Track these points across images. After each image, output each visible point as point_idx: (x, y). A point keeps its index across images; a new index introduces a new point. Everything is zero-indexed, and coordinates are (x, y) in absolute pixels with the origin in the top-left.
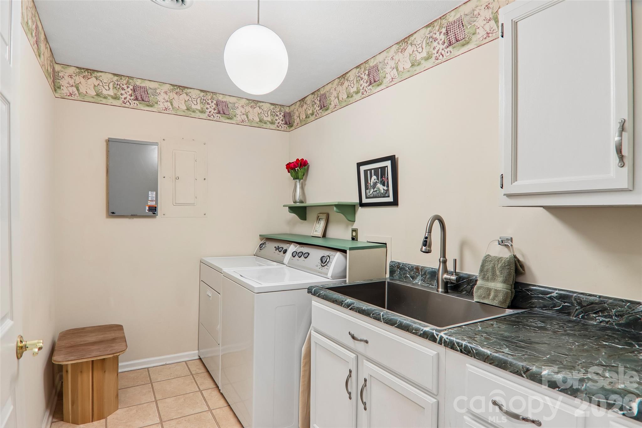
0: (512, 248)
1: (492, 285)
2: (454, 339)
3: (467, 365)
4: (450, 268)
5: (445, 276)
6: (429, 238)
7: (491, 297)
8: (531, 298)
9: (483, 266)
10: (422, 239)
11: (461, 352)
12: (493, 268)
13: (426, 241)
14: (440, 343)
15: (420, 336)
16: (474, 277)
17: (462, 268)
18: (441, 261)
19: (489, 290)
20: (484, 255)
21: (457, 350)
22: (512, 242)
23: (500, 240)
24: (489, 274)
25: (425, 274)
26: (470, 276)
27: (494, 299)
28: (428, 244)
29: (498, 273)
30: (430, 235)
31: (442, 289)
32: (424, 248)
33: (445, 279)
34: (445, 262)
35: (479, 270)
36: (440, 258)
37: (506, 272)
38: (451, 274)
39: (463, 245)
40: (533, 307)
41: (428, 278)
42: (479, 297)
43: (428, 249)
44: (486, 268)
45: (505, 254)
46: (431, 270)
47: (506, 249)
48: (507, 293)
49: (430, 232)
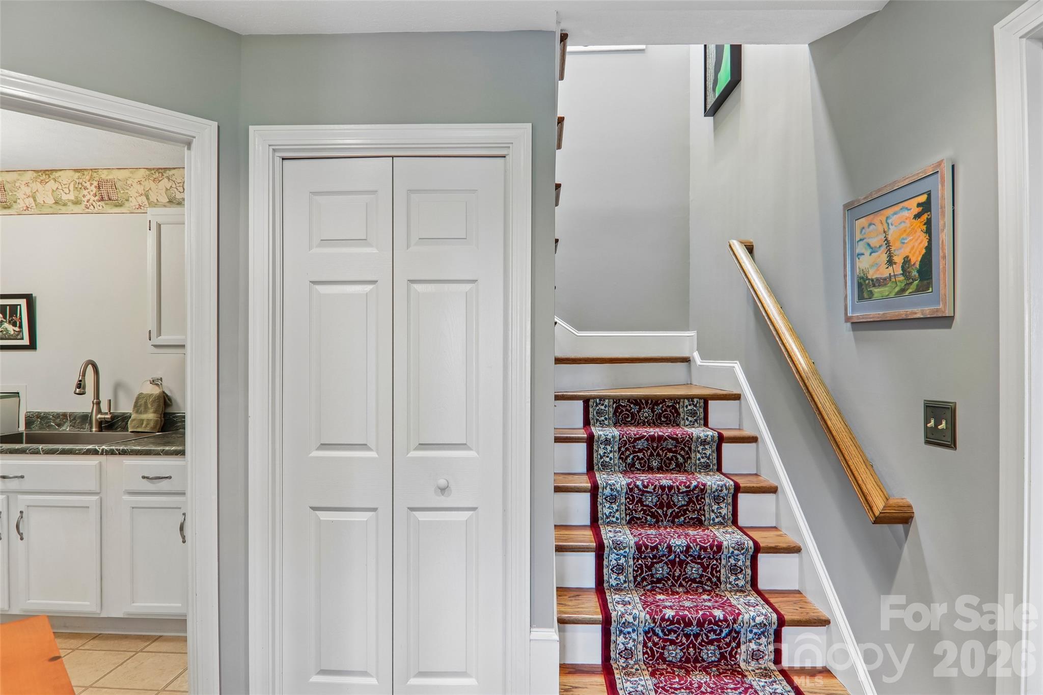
0: (162, 386)
1: (144, 416)
2: (114, 448)
3: (124, 461)
4: (104, 408)
5: (99, 416)
6: (83, 381)
7: (144, 425)
8: (177, 422)
9: (136, 403)
10: (75, 382)
11: (120, 454)
12: (146, 403)
13: (80, 384)
14: (102, 454)
15: (83, 454)
16: (129, 414)
17: (116, 408)
18: (95, 402)
19: (142, 421)
20: (138, 393)
21: (116, 454)
22: (161, 381)
23: (151, 380)
24: (142, 409)
25: (74, 419)
26: (124, 414)
27: (146, 426)
28: (82, 386)
29: (149, 406)
30: (85, 378)
31: (96, 428)
32: (78, 390)
33: (100, 418)
34: (98, 403)
35: (132, 407)
36: (94, 400)
37: (156, 405)
38: (106, 414)
39: (117, 387)
40: (178, 429)
41: (79, 423)
42: (133, 427)
43: (82, 390)
44: (139, 403)
45: (156, 391)
46: (82, 414)
47: (157, 388)
48: (157, 421)
49: (84, 375)
